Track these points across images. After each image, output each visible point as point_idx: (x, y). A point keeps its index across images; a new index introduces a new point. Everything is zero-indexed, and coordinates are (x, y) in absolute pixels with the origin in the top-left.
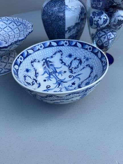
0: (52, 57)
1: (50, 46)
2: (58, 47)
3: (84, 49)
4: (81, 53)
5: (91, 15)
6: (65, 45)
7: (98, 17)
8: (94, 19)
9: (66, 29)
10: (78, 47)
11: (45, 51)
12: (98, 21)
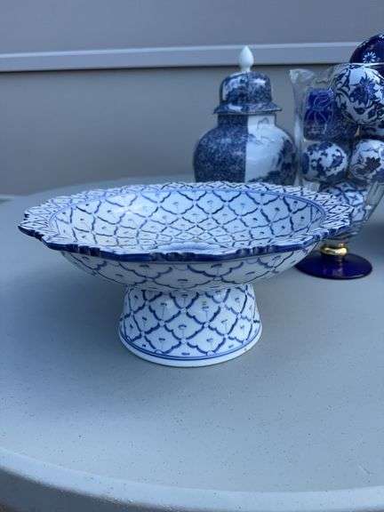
5: (305, 151)
7: (321, 152)
8: (312, 157)
12: (320, 159)
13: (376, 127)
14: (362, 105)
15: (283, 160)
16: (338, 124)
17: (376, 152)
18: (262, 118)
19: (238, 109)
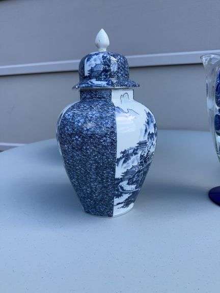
19: (103, 83)
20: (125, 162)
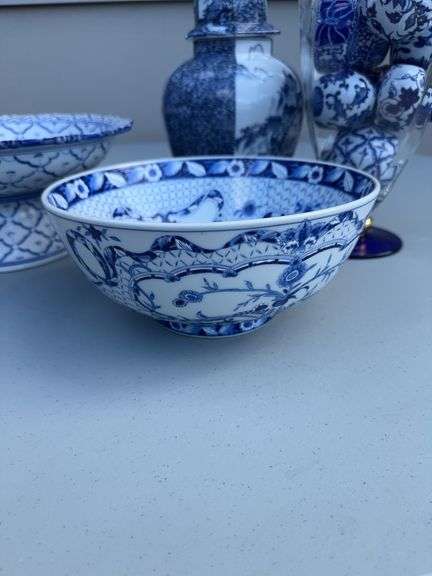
0: (187, 212)
1: (184, 173)
2: (208, 180)
3: (294, 182)
4: (286, 195)
5: (317, 84)
6: (232, 174)
7: (339, 83)
8: (326, 92)
9: (238, 134)
10: (274, 177)
11: (164, 189)
12: (338, 93)
13: (410, 46)
14: (399, 8)
15: (284, 102)
16: (360, 44)
17: (413, 79)
18: (253, 43)
19: (221, 29)
20: (247, 145)
